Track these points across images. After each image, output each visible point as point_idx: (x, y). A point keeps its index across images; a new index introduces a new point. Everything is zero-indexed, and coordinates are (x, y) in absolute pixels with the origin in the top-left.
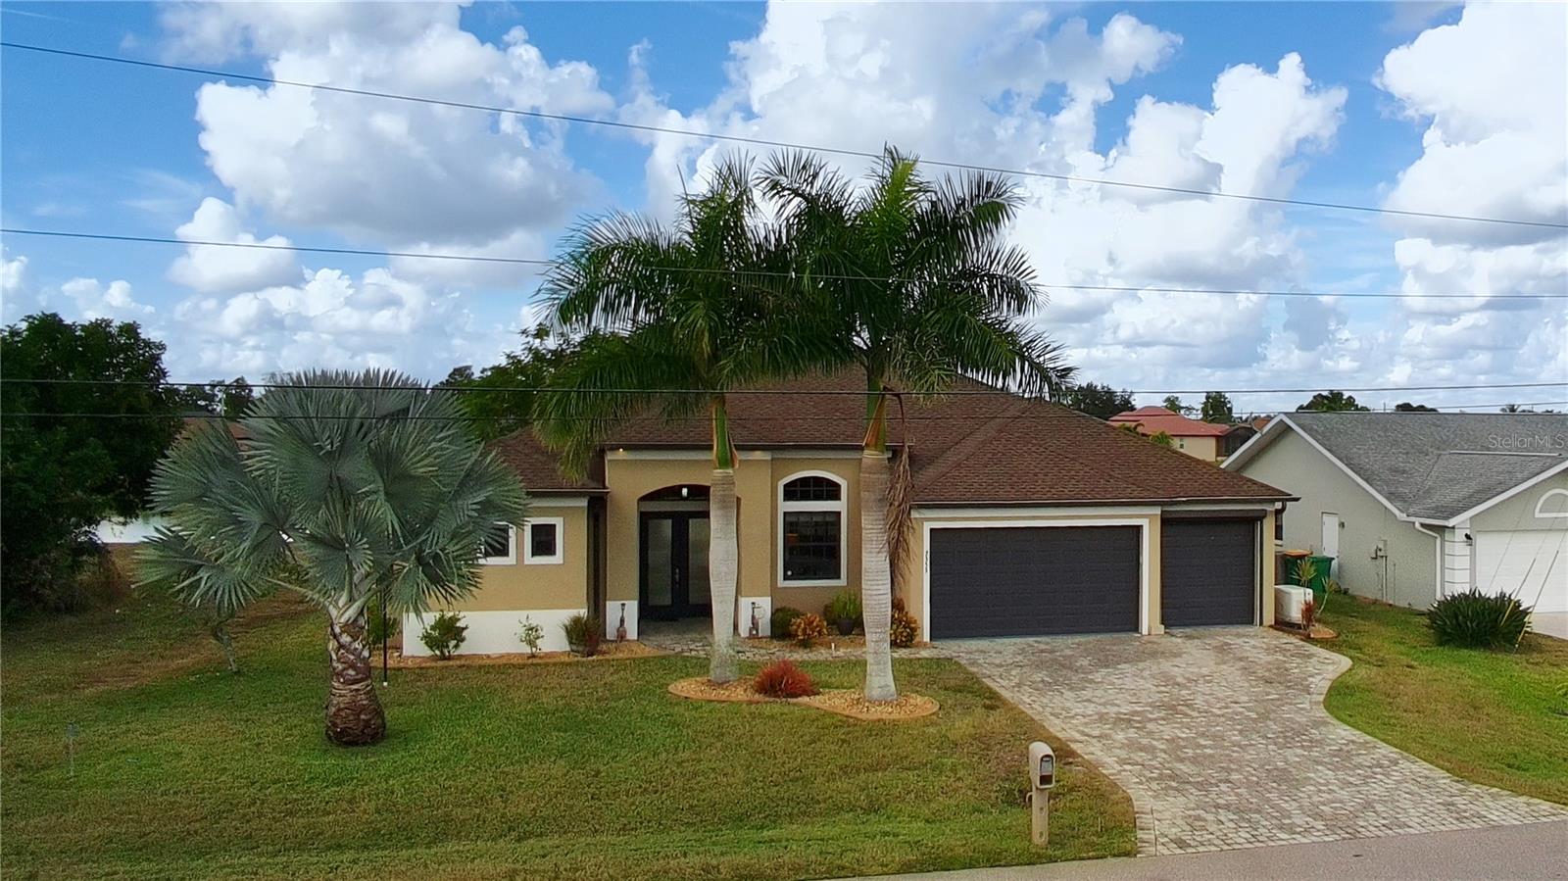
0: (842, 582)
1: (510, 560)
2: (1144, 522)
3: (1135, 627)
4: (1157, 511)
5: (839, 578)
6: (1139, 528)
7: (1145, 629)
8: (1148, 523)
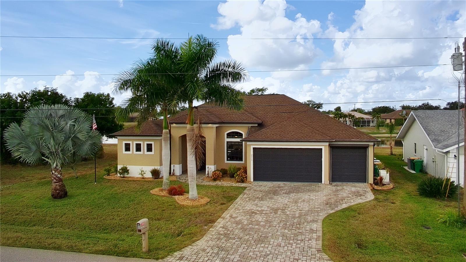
0: (243, 162)
1: (141, 153)
2: (323, 148)
4: (327, 144)
5: (242, 161)
6: (321, 149)
7: (323, 182)
8: (325, 148)
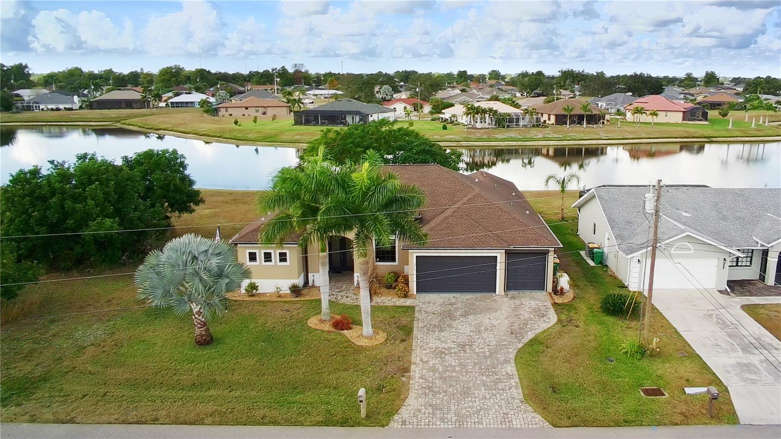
0: (397, 263)
1: (272, 263)
2: (499, 256)
3: (495, 291)
4: (503, 251)
6: (497, 257)
7: (497, 293)
